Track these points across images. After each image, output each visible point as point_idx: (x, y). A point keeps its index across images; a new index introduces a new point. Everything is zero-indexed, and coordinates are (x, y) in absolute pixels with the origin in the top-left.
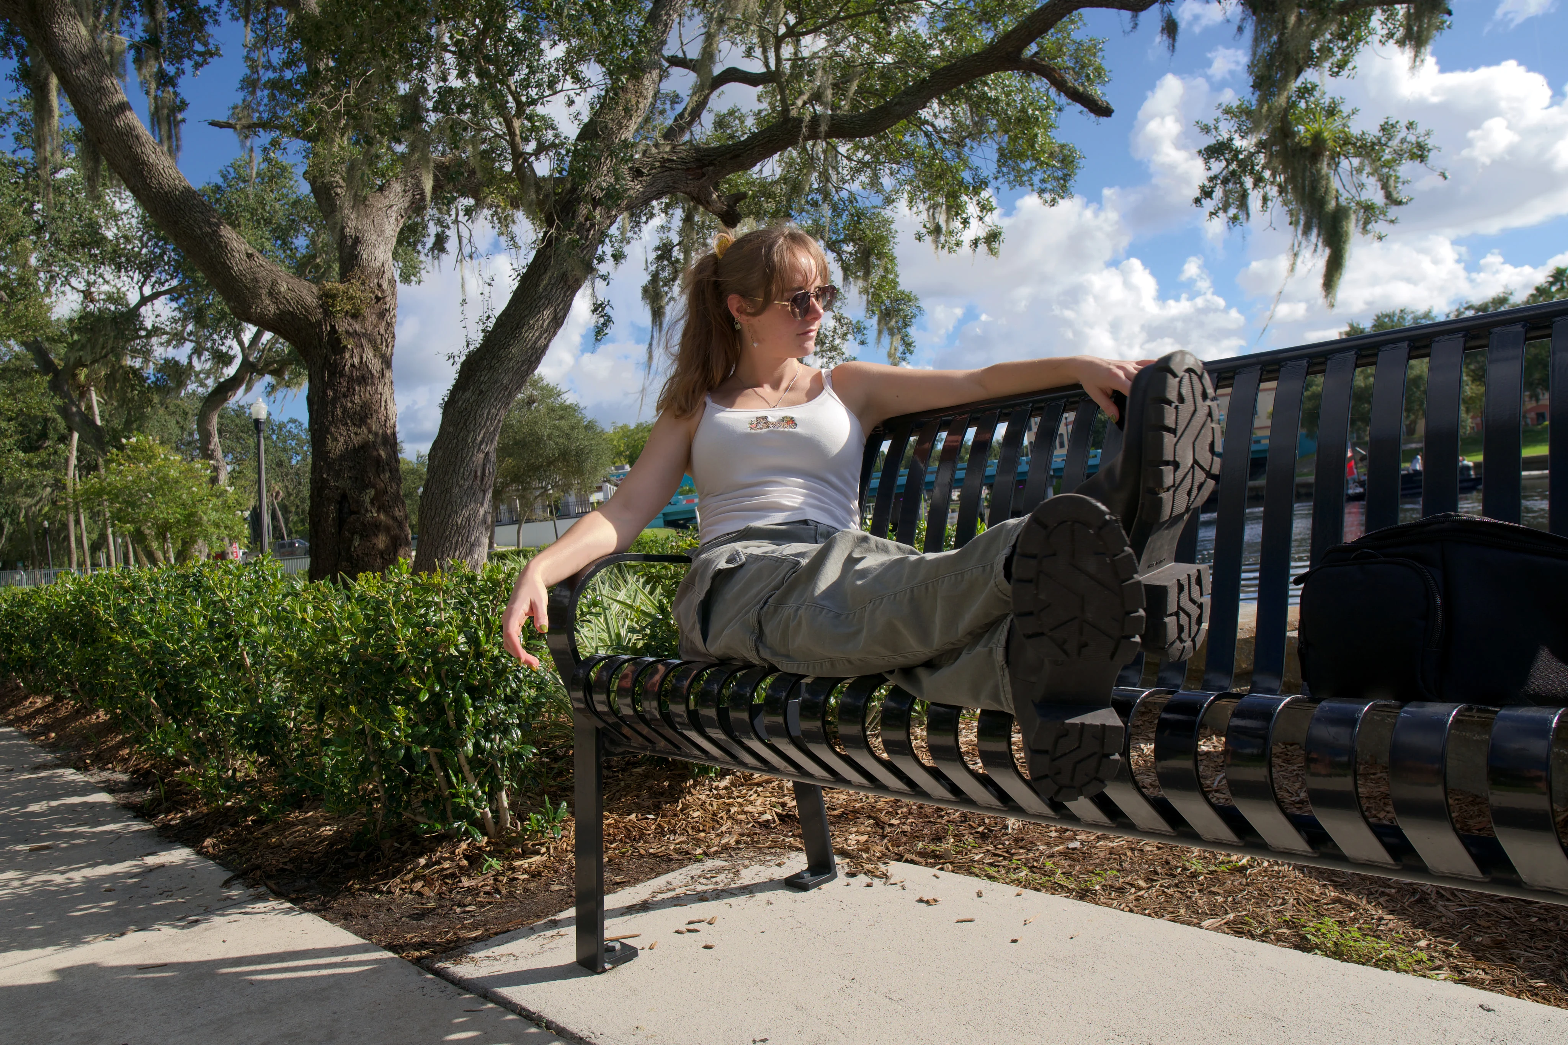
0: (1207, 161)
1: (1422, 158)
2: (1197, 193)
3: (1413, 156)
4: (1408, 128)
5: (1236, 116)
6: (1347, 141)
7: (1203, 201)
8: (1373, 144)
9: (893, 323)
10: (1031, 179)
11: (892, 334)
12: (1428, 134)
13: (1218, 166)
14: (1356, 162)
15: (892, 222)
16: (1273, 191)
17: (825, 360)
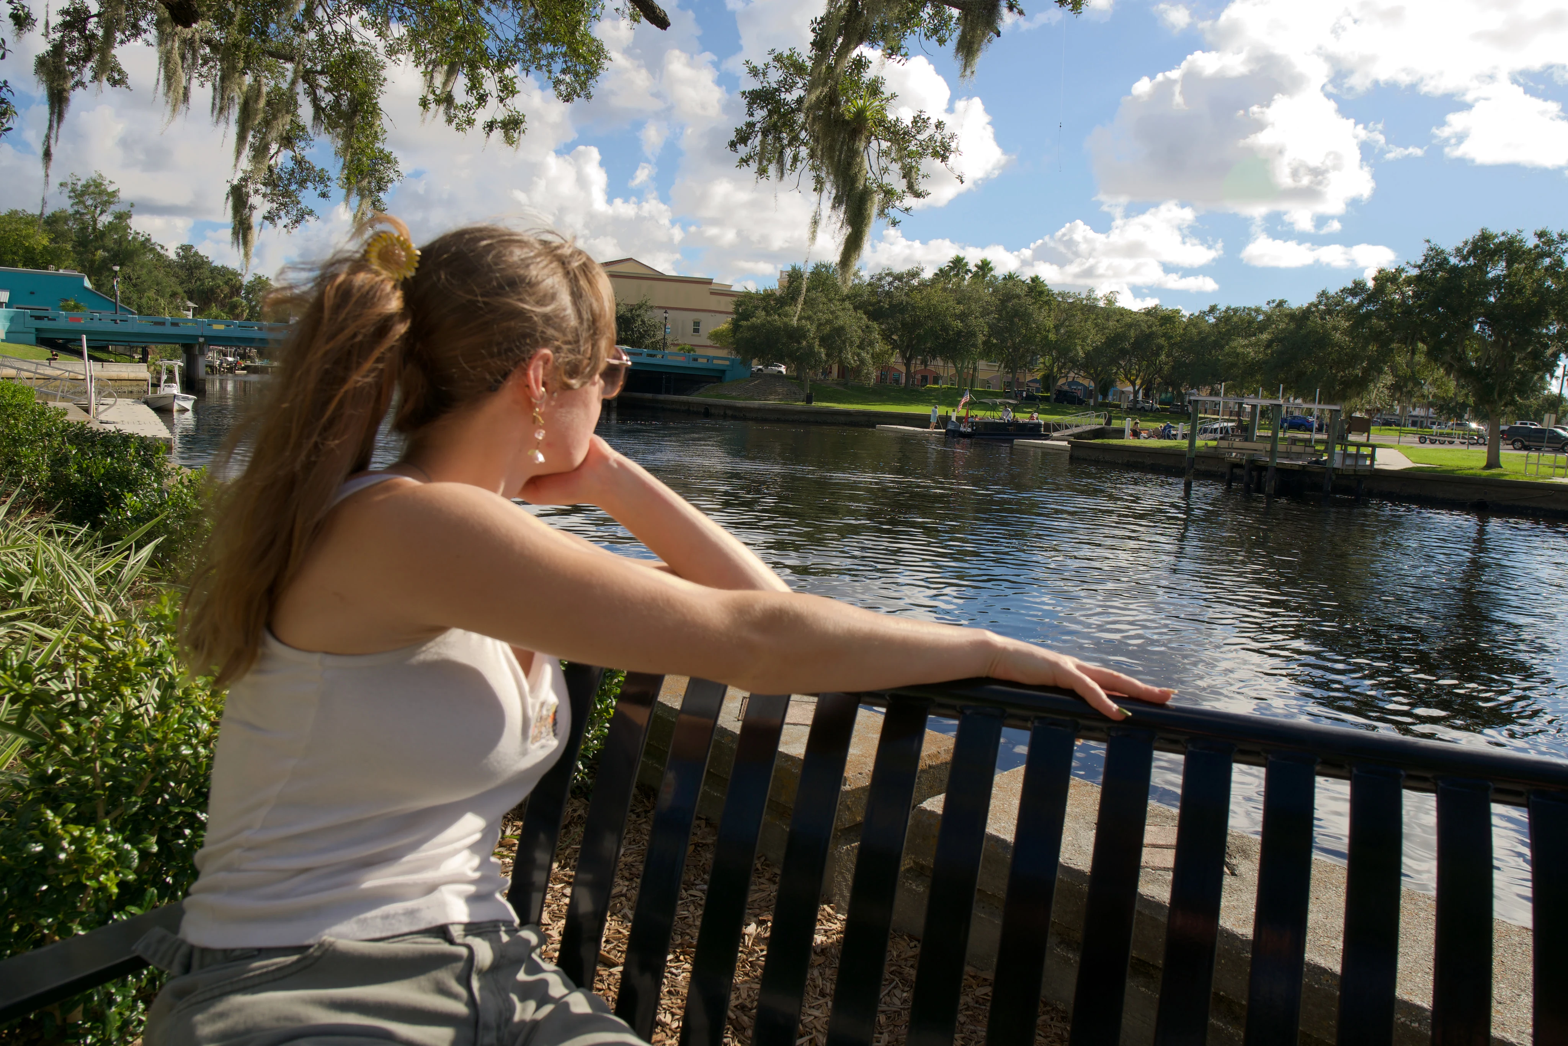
0: (750, 105)
1: (944, 158)
2: (733, 136)
3: (935, 154)
4: (937, 127)
5: (786, 68)
6: (881, 122)
7: (738, 146)
8: (905, 133)
9: (365, 183)
10: (549, 65)
11: (363, 197)
12: (952, 137)
13: (760, 114)
14: (885, 145)
15: (383, 68)
16: (804, 152)
17: (275, 205)
